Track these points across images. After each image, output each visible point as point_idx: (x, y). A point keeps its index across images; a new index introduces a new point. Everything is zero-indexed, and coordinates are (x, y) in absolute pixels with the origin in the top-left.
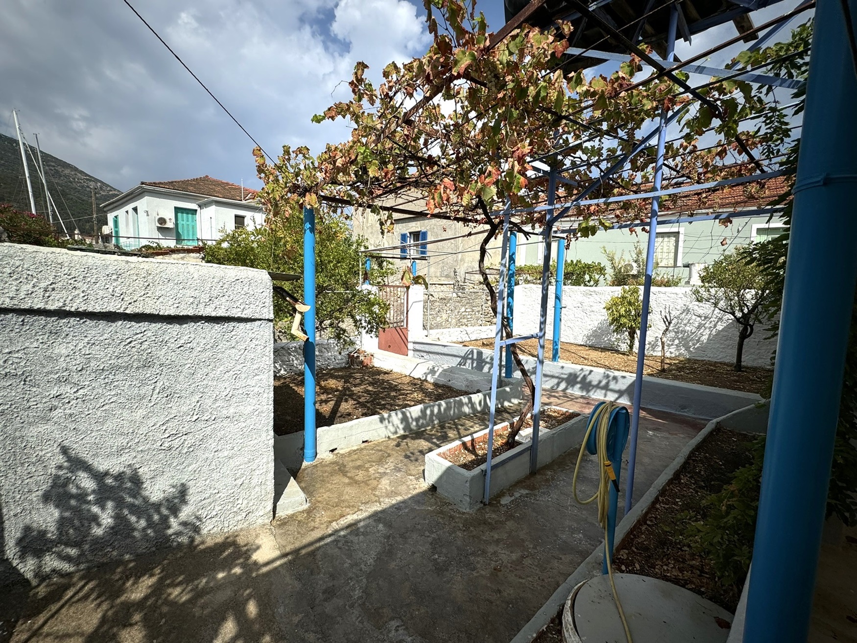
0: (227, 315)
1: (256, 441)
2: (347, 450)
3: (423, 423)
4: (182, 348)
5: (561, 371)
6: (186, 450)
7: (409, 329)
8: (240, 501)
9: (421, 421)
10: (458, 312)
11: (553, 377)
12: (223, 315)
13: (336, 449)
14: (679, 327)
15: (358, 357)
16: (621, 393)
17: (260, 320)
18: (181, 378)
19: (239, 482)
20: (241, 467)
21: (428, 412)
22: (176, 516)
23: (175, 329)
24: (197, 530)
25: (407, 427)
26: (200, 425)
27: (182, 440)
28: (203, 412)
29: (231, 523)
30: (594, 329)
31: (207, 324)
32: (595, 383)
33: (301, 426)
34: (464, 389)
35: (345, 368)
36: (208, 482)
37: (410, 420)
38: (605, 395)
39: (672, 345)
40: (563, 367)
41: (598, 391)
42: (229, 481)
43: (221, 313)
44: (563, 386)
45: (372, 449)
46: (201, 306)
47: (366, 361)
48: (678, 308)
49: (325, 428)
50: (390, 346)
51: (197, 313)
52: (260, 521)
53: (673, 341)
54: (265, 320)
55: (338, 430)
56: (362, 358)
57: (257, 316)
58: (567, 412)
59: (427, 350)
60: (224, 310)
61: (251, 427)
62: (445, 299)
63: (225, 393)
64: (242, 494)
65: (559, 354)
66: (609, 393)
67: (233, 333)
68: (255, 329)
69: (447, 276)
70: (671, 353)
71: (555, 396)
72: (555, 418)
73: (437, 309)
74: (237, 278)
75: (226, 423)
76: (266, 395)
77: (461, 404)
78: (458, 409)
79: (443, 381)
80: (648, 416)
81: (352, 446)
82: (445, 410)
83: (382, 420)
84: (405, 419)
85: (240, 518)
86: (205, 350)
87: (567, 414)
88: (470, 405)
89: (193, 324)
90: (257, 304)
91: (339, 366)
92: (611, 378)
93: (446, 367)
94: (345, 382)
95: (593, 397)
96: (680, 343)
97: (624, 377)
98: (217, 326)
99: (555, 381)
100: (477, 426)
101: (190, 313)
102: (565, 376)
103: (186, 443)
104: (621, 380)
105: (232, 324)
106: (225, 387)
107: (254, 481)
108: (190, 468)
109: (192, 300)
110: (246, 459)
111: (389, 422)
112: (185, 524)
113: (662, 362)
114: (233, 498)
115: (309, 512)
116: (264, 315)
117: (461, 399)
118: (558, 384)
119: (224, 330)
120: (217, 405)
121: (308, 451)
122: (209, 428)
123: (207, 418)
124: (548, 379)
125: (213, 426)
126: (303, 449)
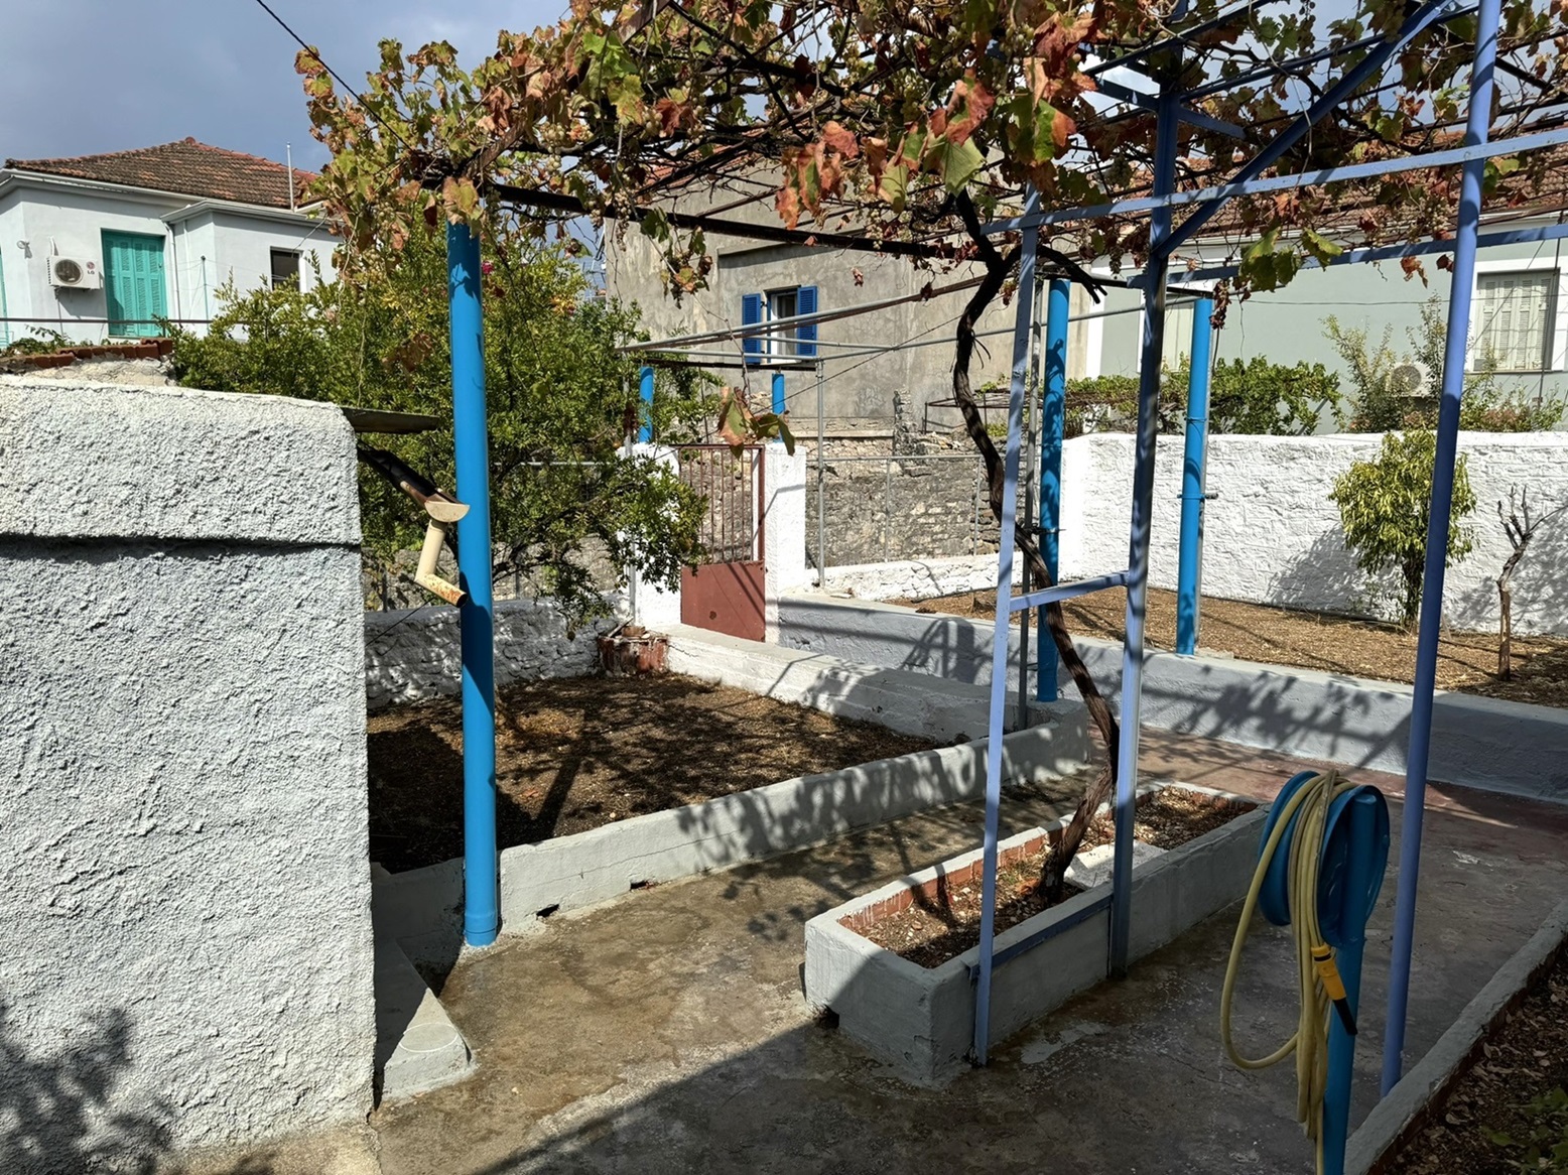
0: (226, 533)
1: (320, 891)
2: (588, 910)
3: (802, 831)
4: (102, 630)
5: (1201, 680)
6: (123, 917)
7: (767, 565)
8: (280, 1060)
9: (798, 825)
10: (907, 516)
11: (1178, 697)
12: (216, 533)
13: (556, 908)
14: (1554, 550)
15: (624, 646)
16: (1378, 743)
17: (324, 546)
18: (103, 714)
19: (276, 1004)
20: (280, 963)
21: (818, 798)
22: (101, 1101)
23: (80, 575)
24: (160, 1137)
25: (757, 843)
26: (162, 845)
27: (112, 890)
28: (167, 811)
29: (256, 1119)
30: (1303, 557)
31: (170, 560)
32: (1302, 714)
33: (455, 846)
34: (919, 731)
35: (588, 677)
36: (186, 1006)
37: (767, 822)
38: (1333, 750)
39: (1534, 601)
40: (1207, 670)
41: (1313, 737)
42: (250, 1000)
43: (211, 528)
44: (1208, 722)
45: (659, 907)
46: (153, 510)
47: (647, 658)
48: (1553, 492)
49: (525, 848)
50: (713, 615)
51: (140, 530)
52: (337, 1113)
53: (1538, 590)
54: (337, 545)
55: (562, 851)
56: (635, 648)
57: (313, 535)
58: (1217, 797)
59: (818, 623)
60: (218, 521)
61: (305, 851)
62: (867, 480)
63: (229, 756)
64: (287, 1039)
65: (1198, 632)
66: (1344, 744)
67: (246, 585)
68: (309, 574)
69: (875, 416)
70: (1530, 624)
71: (1184, 754)
72: (1183, 815)
73: (846, 510)
74: (253, 428)
75: (233, 840)
76: (344, 760)
77: (910, 775)
78: (902, 788)
79: (861, 710)
80: (1459, 810)
81: (603, 899)
82: (865, 791)
83: (686, 822)
84: (750, 819)
85: (279, 1104)
86: (166, 635)
87: (1219, 804)
88: (936, 779)
89: (132, 560)
90: (314, 501)
91: (571, 672)
92: (1348, 700)
93: (869, 669)
94: (587, 717)
95: (1298, 753)
96: (1557, 594)
97: (1387, 697)
98: (200, 567)
99: (1187, 709)
100: (958, 837)
101: (123, 528)
102: (1217, 696)
103: (123, 897)
104: (1378, 706)
105: (245, 559)
106: (228, 737)
107: (319, 1004)
108: (137, 968)
109: (125, 492)
110: (293, 941)
111: (706, 828)
112: (126, 1122)
113: (1503, 651)
114: (261, 1049)
115: (475, 1086)
116: (335, 532)
117: (910, 763)
118: (1194, 718)
119: (222, 575)
120: (208, 789)
121: (477, 915)
122: (188, 853)
123: (179, 827)
124: (1162, 702)
125: (197, 849)
126: (460, 908)
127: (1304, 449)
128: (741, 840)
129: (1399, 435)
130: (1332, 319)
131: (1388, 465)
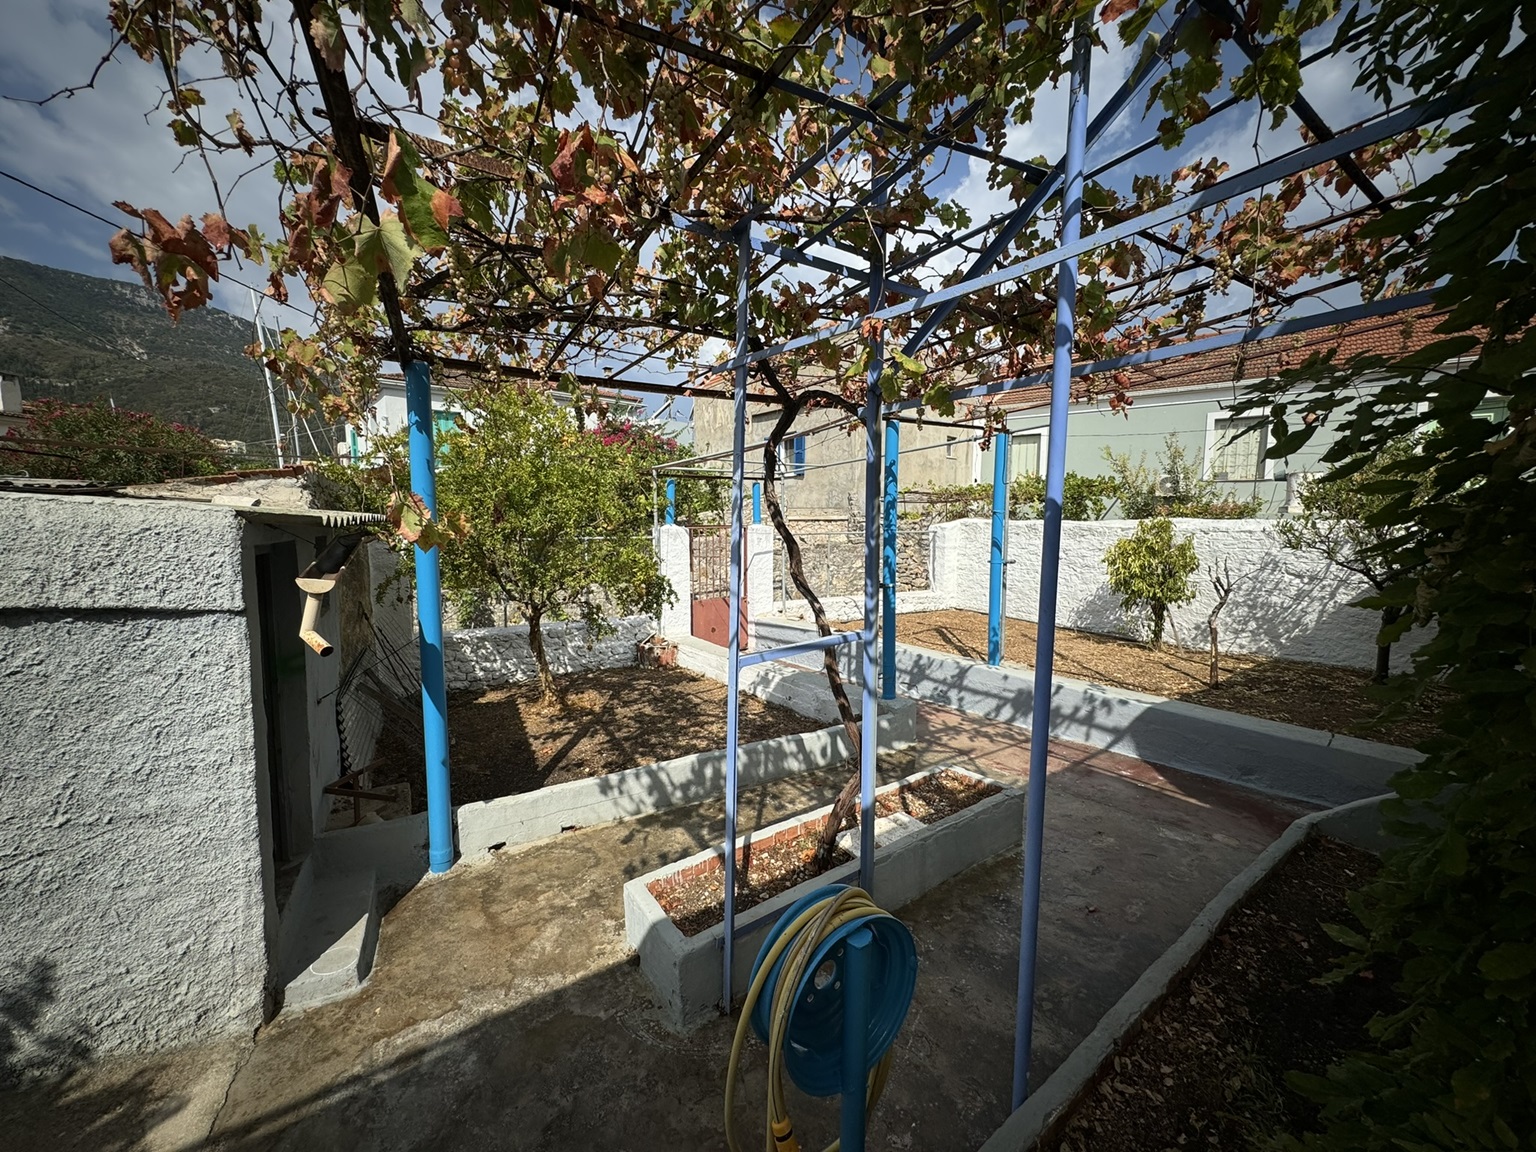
0: (121, 604)
1: (217, 864)
2: (526, 847)
3: (697, 793)
4: (19, 676)
5: (1001, 684)
6: (41, 888)
7: (748, 600)
8: (183, 989)
9: (693, 789)
11: (987, 694)
12: (111, 604)
13: (504, 844)
14: (1256, 597)
15: (651, 649)
16: (1118, 734)
17: (213, 612)
18: (21, 739)
19: (179, 948)
20: (182, 918)
21: (709, 772)
22: (30, 1028)
24: (83, 1053)
25: (663, 800)
26: (75, 835)
27: (31, 868)
28: (81, 808)
29: (163, 1033)
30: (1090, 598)
31: (80, 624)
32: (1067, 711)
34: (812, 715)
35: (631, 668)
36: (100, 952)
37: (670, 788)
38: (1088, 736)
39: (1243, 631)
40: (1006, 677)
41: (1074, 727)
42: (156, 946)
43: (107, 600)
44: (1007, 713)
45: (574, 847)
46: (54, 588)
47: (665, 658)
48: (1255, 558)
49: (481, 804)
50: (713, 630)
51: (42, 602)
52: (232, 1028)
53: (1246, 623)
54: (221, 612)
55: (505, 807)
56: (657, 651)
57: (201, 604)
58: (980, 781)
60: (112, 595)
61: (203, 835)
63: (132, 768)
64: (189, 974)
65: (1003, 651)
66: (1094, 733)
67: (147, 642)
68: (202, 633)
69: (838, 507)
70: (1241, 647)
71: (986, 735)
73: (810, 564)
74: (145, 526)
75: (140, 829)
76: (236, 769)
77: (780, 754)
78: (775, 764)
79: (780, 698)
80: (1170, 789)
81: (539, 838)
82: (746, 766)
83: (605, 788)
84: (656, 786)
85: (183, 1022)
86: (77, 679)
87: (980, 786)
88: (801, 757)
89: (45, 625)
90: (200, 579)
91: (620, 665)
92: (1097, 703)
94: (612, 698)
95: (1064, 738)
96: (1259, 627)
97: (1124, 703)
98: (107, 629)
99: (993, 703)
100: (803, 799)
101: (25, 601)
102: (1011, 695)
103: (41, 873)
104: (1117, 708)
105: (146, 623)
106: (133, 753)
107: (216, 946)
108: (55, 925)
109: (27, 574)
110: (194, 901)
111: (621, 792)
112: (52, 1042)
113: (1214, 667)
114: (166, 984)
116: (219, 602)
117: (780, 744)
118: (998, 709)
119: (125, 634)
120: (114, 792)
121: (438, 851)
122: (100, 839)
123: (91, 820)
124: (978, 698)
125: (107, 836)
127: (1090, 530)
128: (649, 800)
129: (1148, 522)
130: (1108, 448)
131: (1140, 541)
